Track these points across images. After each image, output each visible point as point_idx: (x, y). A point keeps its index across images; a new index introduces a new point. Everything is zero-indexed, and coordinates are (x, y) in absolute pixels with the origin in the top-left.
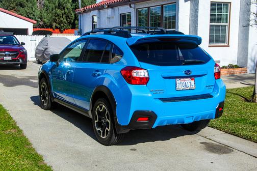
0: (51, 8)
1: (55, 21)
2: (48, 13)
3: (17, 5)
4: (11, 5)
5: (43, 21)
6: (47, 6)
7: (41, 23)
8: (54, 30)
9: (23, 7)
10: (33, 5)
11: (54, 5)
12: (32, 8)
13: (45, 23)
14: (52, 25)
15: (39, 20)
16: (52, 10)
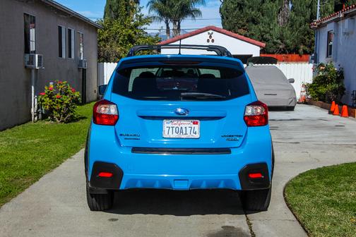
0: (298, 23)
1: (303, 42)
2: (292, 31)
3: (248, 22)
4: (241, 22)
5: (285, 43)
6: (292, 20)
7: (281, 47)
8: (301, 56)
9: (256, 24)
10: (271, 20)
11: (303, 18)
12: (269, 24)
13: (287, 46)
14: (299, 49)
15: (279, 41)
16: (300, 26)
